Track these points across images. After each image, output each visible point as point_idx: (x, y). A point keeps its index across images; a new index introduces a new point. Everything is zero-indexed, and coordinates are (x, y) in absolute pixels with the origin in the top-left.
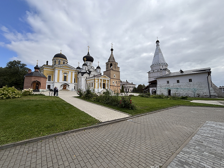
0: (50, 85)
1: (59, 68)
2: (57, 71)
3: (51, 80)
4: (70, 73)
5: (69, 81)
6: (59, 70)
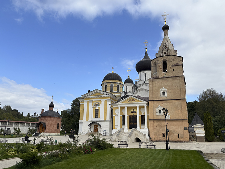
1: (88, 99)
2: (86, 105)
4: (103, 103)
5: (101, 118)
6: (88, 102)
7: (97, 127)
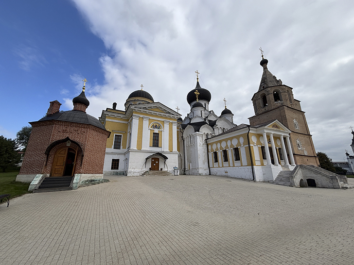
0: (118, 160)
1: (141, 113)
2: (135, 122)
3: (121, 147)
4: (167, 126)
5: (164, 147)
6: (141, 120)
7: (157, 162)
